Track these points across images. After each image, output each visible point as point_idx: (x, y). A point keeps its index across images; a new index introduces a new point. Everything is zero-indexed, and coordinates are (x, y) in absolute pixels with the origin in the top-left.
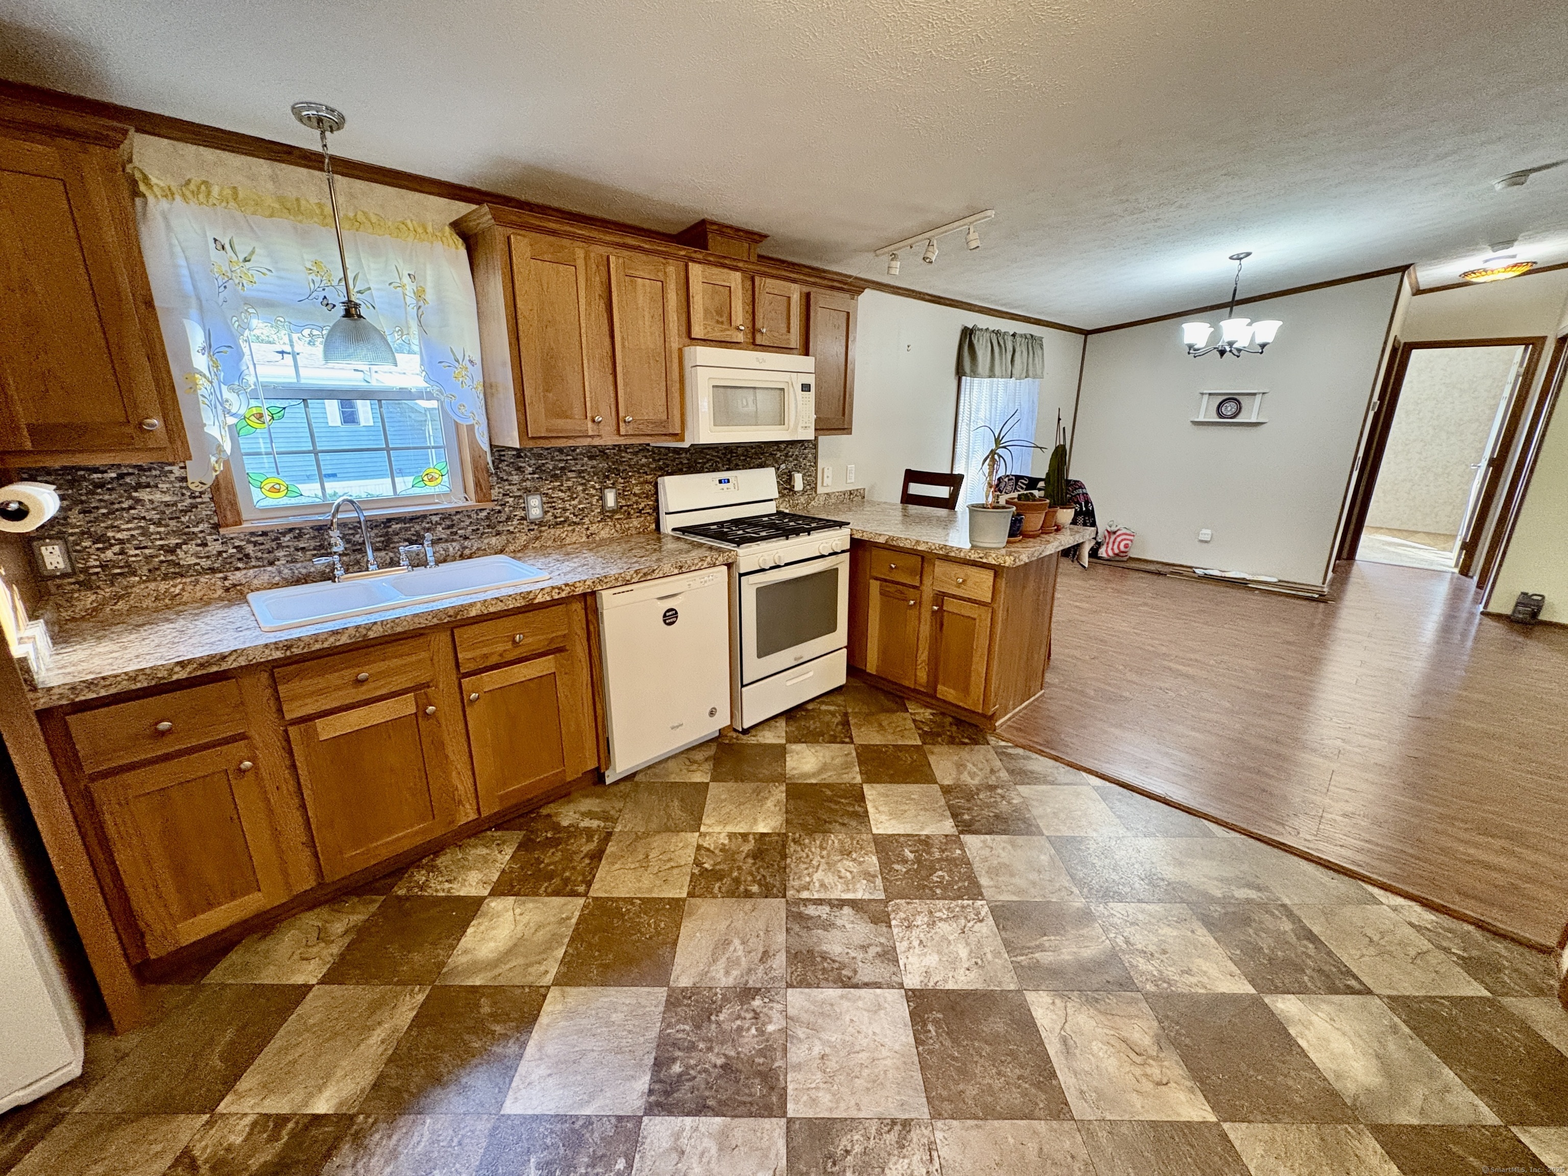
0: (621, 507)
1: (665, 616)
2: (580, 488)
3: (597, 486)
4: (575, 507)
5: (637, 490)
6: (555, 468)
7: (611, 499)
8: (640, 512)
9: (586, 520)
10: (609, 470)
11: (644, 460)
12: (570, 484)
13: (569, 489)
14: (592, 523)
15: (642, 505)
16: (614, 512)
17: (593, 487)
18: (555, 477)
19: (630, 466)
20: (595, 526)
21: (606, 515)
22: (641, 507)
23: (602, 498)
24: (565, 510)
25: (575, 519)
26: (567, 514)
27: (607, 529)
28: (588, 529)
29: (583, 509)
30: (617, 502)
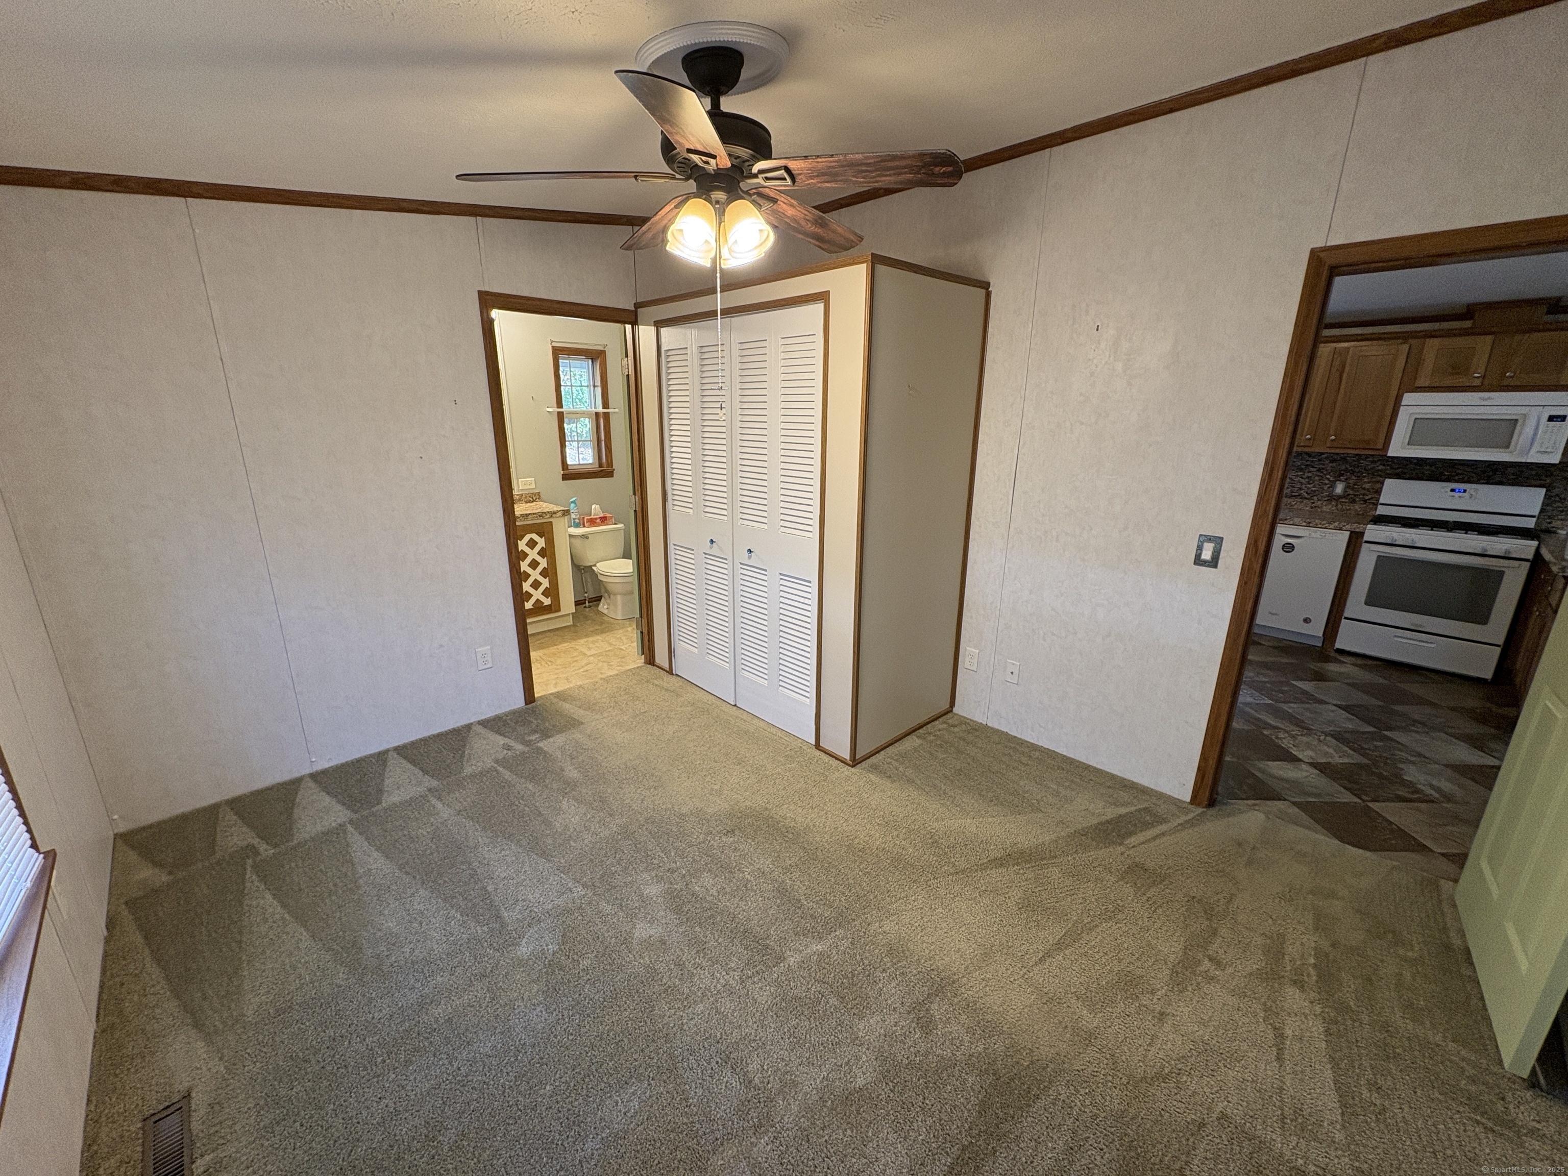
0: (1349, 495)
1: (1284, 546)
2: (1317, 478)
3: (1331, 479)
4: (1308, 488)
5: (1367, 486)
6: (1302, 464)
7: (1339, 488)
8: (1365, 501)
9: (1315, 498)
10: (1346, 470)
11: (1381, 467)
12: (1310, 475)
13: (1308, 477)
14: (1319, 500)
15: (1370, 496)
16: (1340, 497)
17: (1328, 479)
18: (1301, 470)
19: (1365, 469)
20: (1319, 502)
21: (1332, 498)
22: (1367, 498)
23: (1333, 486)
24: (1300, 489)
25: (1306, 495)
26: (1302, 492)
27: (1330, 507)
28: (1313, 503)
29: (1315, 491)
30: (1345, 491)
